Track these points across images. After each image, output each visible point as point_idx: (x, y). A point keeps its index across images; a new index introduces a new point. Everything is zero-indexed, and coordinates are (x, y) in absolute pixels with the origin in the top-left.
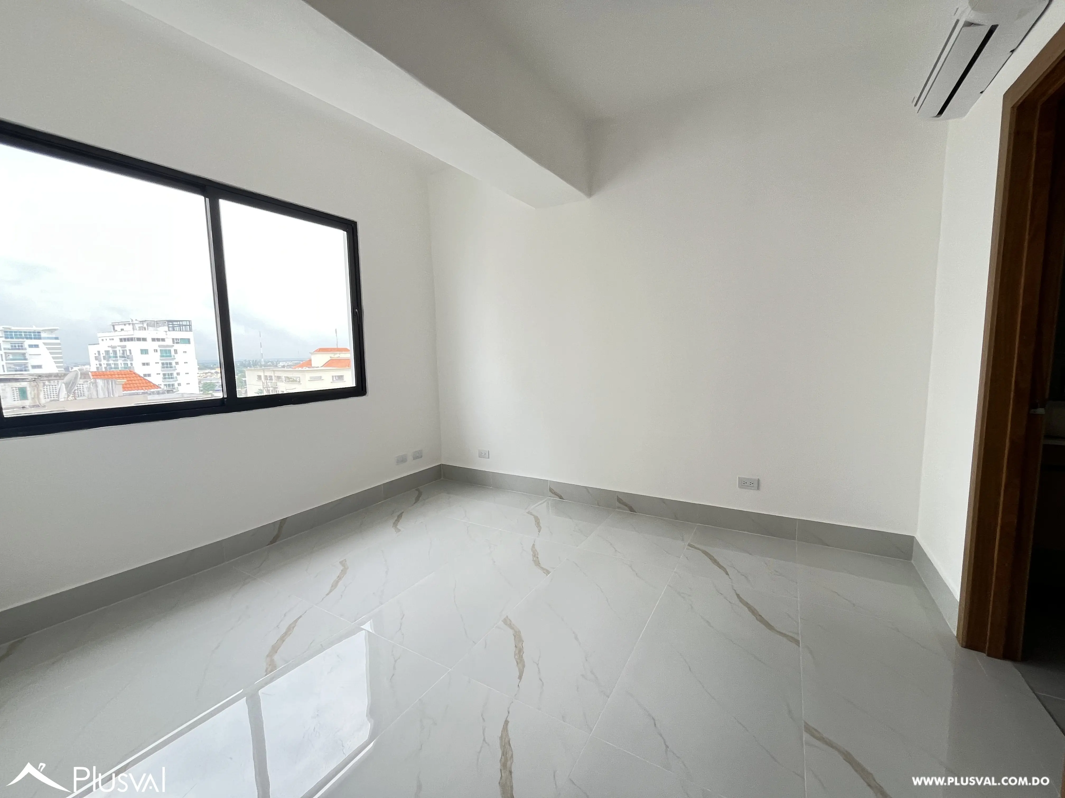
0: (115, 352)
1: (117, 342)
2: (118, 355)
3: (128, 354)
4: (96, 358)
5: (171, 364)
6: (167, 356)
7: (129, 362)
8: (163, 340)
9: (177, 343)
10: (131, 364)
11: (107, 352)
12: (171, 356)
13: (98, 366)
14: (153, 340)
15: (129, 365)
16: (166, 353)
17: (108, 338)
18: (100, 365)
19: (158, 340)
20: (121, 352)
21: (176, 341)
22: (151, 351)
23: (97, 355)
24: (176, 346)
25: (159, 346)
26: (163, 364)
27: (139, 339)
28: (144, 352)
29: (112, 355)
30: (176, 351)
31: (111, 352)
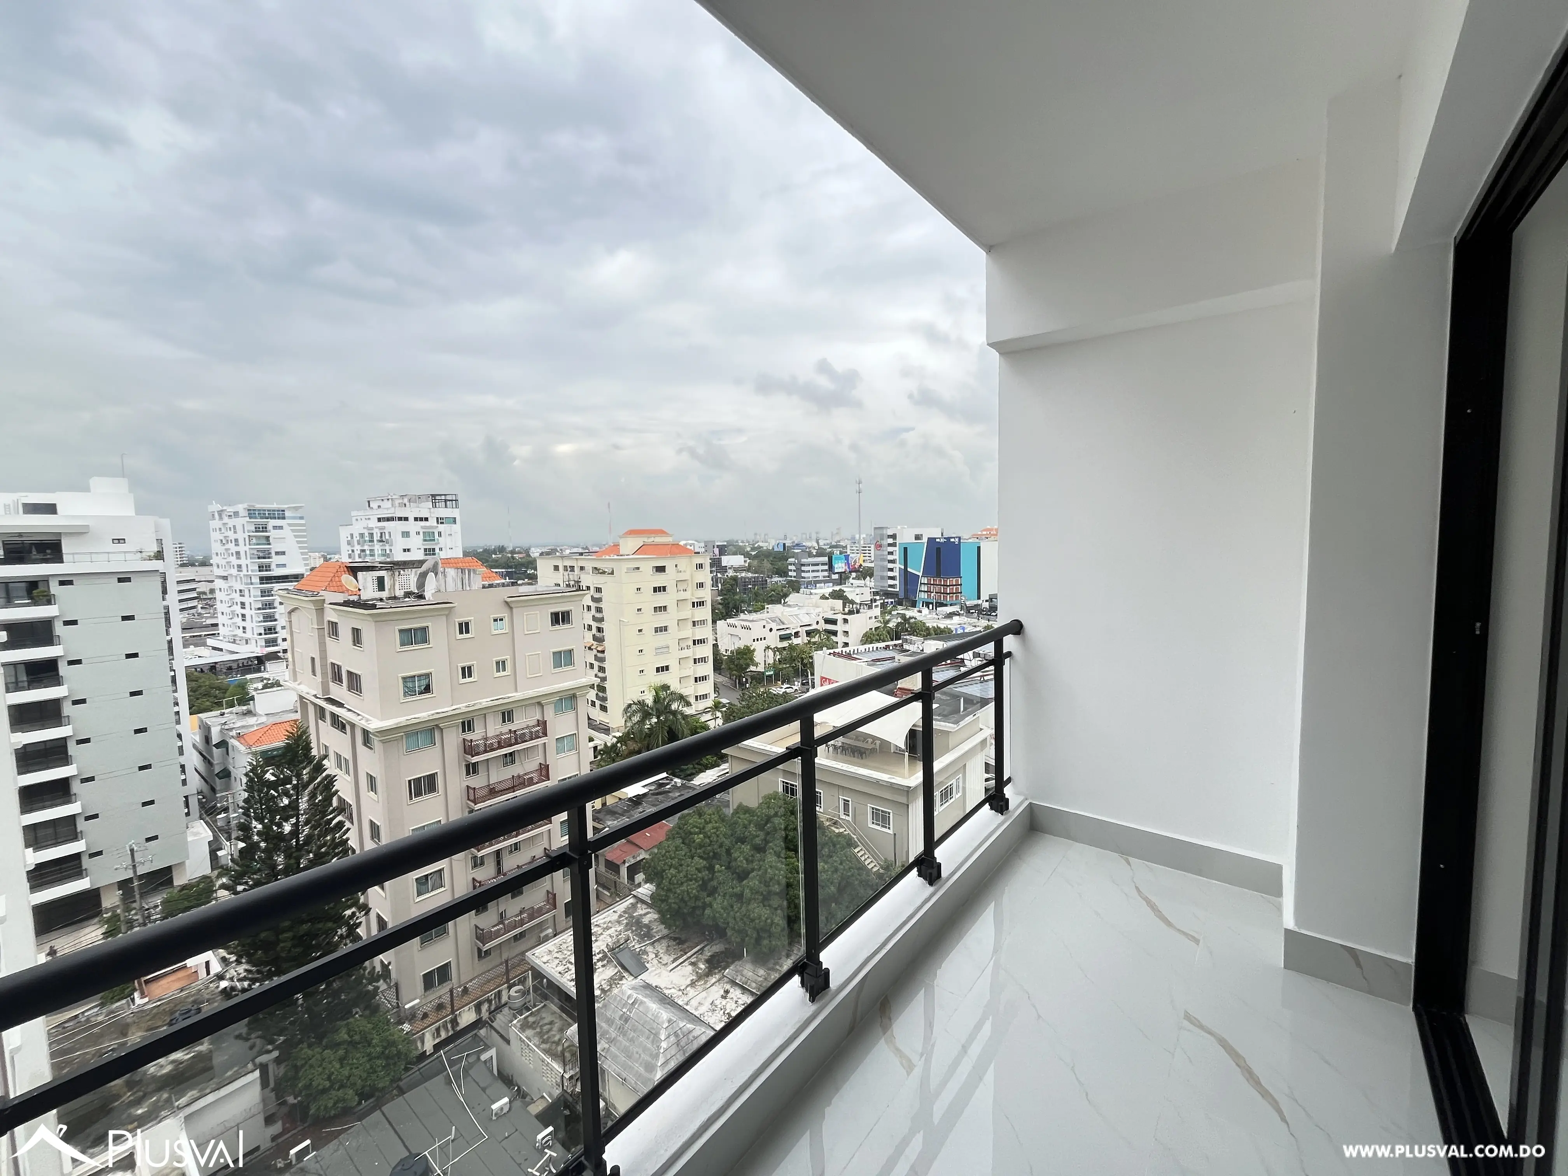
0: (371, 535)
1: (374, 523)
2: (375, 539)
3: (387, 537)
4: (349, 543)
5: (434, 550)
6: (431, 540)
7: (387, 548)
8: (426, 519)
9: (442, 523)
10: (391, 550)
11: (362, 535)
12: (434, 540)
13: (350, 552)
14: (416, 519)
15: (388, 552)
16: (429, 536)
17: (363, 518)
18: (353, 551)
19: (421, 519)
20: (379, 535)
21: (440, 521)
22: (413, 534)
23: (349, 539)
24: (441, 527)
25: (422, 527)
26: (425, 550)
27: (400, 519)
28: (406, 534)
29: (367, 539)
30: (440, 534)
31: (367, 534)
